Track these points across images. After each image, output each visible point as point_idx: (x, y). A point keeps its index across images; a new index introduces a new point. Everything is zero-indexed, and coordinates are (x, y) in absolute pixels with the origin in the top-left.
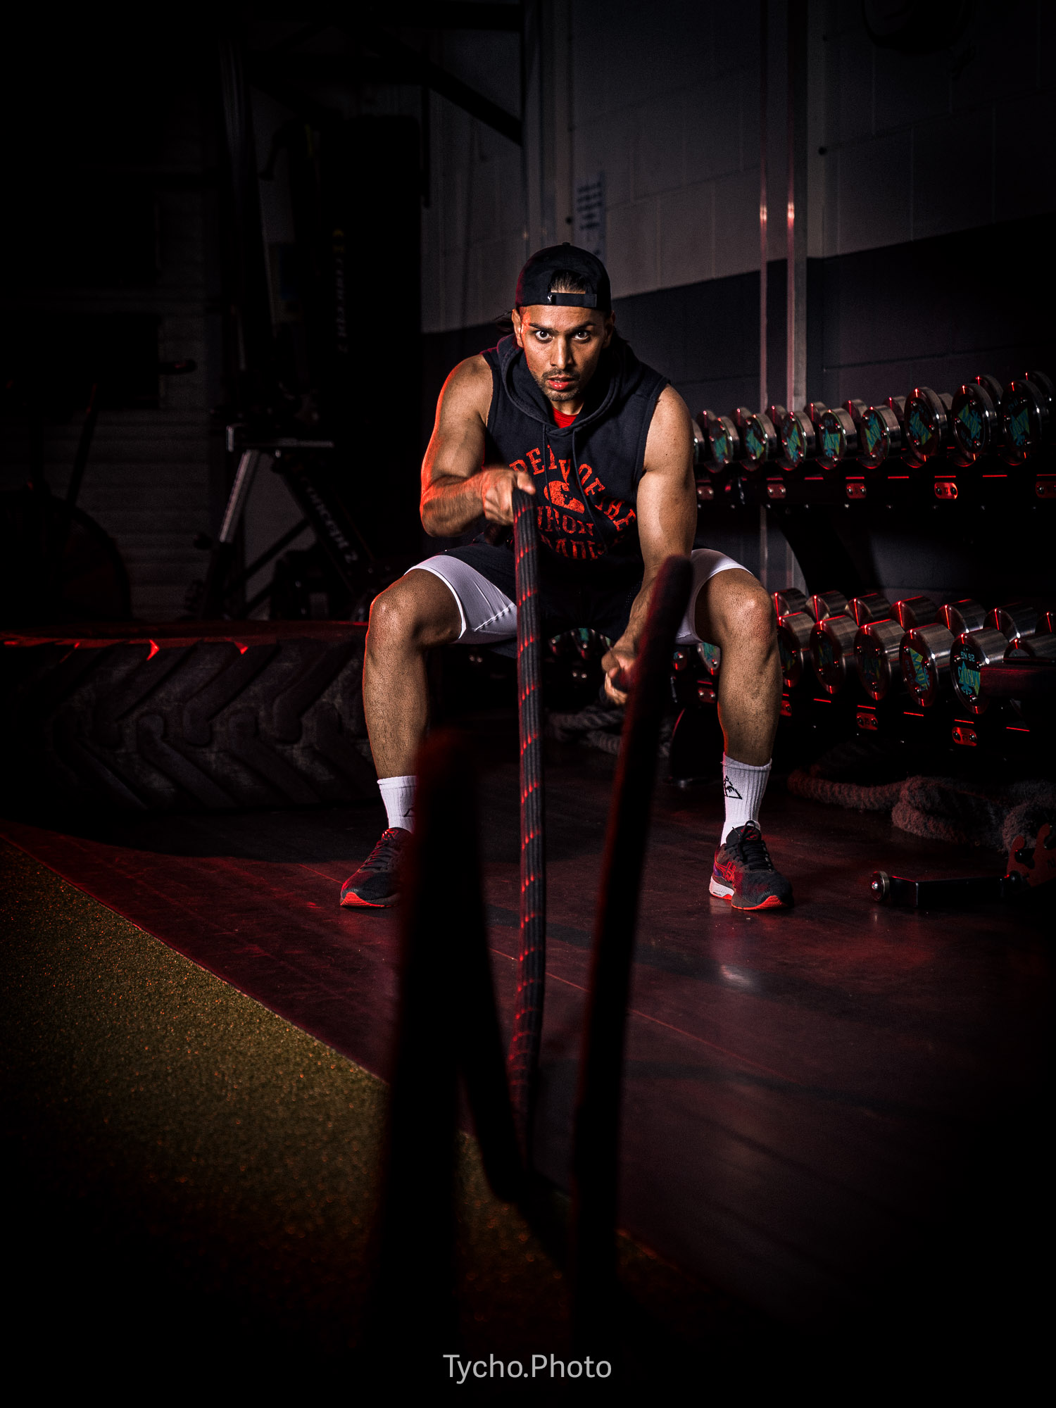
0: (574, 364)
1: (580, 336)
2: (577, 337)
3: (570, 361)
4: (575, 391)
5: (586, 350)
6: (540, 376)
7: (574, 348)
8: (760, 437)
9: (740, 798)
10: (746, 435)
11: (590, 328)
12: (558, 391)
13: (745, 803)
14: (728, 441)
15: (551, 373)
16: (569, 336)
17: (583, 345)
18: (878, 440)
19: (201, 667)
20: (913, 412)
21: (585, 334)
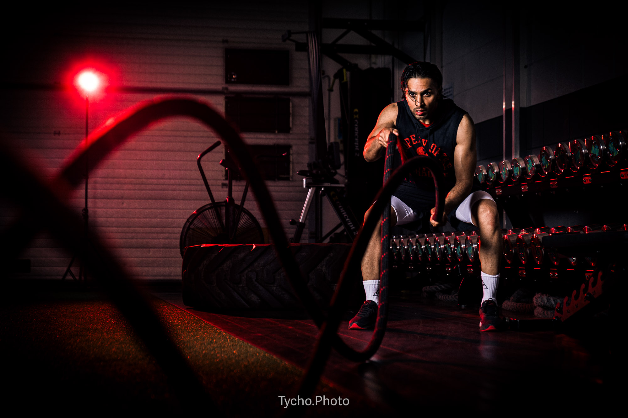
0: (425, 104)
1: (426, 94)
2: (425, 95)
3: (423, 104)
4: (426, 115)
5: (428, 100)
6: (412, 110)
7: (424, 99)
8: (493, 171)
9: (487, 288)
10: (489, 171)
11: (430, 91)
12: (419, 115)
13: (489, 290)
14: (483, 175)
15: (416, 108)
16: (422, 94)
17: (426, 98)
18: (531, 168)
19: (271, 254)
20: (543, 156)
21: (428, 93)
